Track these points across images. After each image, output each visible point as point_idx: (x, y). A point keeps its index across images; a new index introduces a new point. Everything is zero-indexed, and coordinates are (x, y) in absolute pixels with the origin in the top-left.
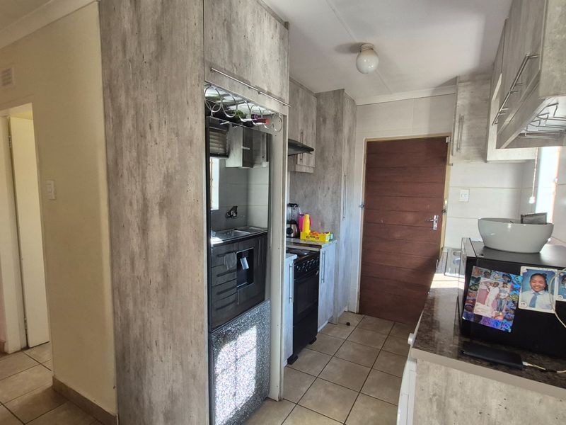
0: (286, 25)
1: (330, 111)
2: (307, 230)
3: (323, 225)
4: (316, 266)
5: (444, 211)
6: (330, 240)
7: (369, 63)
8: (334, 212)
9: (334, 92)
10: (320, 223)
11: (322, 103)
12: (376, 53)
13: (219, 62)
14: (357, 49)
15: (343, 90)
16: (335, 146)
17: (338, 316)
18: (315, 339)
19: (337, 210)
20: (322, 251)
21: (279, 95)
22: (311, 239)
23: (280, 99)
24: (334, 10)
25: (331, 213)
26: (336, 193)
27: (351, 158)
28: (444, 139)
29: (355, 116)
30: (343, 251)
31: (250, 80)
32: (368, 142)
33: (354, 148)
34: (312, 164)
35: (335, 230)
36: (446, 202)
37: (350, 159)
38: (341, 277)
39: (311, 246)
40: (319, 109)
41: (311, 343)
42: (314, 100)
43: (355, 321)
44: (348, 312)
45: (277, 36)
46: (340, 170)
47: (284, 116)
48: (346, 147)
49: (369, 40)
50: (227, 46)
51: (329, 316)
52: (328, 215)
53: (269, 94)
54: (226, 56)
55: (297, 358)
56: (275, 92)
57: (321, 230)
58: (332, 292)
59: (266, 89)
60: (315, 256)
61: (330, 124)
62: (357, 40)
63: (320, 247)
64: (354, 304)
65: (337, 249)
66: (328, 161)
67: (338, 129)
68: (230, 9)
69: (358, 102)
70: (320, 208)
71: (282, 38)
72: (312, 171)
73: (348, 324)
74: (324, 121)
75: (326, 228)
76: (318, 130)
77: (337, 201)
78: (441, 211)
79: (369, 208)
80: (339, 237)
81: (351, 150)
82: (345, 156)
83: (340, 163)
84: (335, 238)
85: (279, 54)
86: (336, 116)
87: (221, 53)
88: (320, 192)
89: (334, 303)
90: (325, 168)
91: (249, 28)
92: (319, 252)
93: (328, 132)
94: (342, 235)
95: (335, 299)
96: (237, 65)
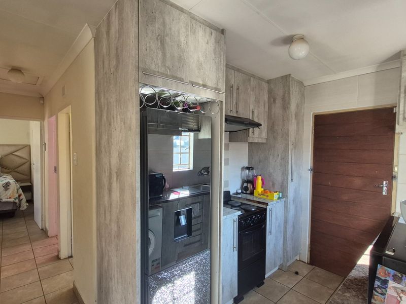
0: (223, 32)
1: (279, 92)
2: (259, 189)
3: (273, 185)
4: (263, 220)
5: (394, 177)
6: (279, 198)
7: (300, 51)
8: (283, 174)
9: (282, 77)
10: (271, 183)
11: (272, 87)
12: (306, 42)
13: (153, 67)
14: (289, 40)
15: (290, 75)
16: (283, 120)
17: (288, 264)
18: (263, 283)
19: (285, 174)
20: (268, 208)
21: (215, 86)
22: (262, 196)
23: (216, 89)
24: (258, 13)
25: (280, 175)
26: (285, 159)
28: (391, 109)
29: (303, 95)
30: (292, 207)
31: (183, 77)
32: (315, 116)
33: (303, 122)
34: (264, 135)
35: (283, 191)
36: (396, 169)
37: (298, 130)
38: (290, 230)
39: (259, 203)
40: (270, 92)
41: (258, 287)
42: (265, 85)
43: (305, 270)
44: (300, 261)
45: (213, 40)
46: (287, 140)
47: (221, 101)
48: (294, 121)
49: (299, 32)
50: (160, 55)
51: (278, 263)
52: (278, 177)
53: (204, 86)
54: (160, 62)
55: (242, 299)
57: (272, 189)
58: (281, 242)
59: (201, 83)
60: (261, 213)
61: (279, 103)
62: (287, 33)
63: (267, 204)
64: (305, 255)
65: (286, 207)
66: (277, 133)
67: (285, 106)
68: (164, 27)
69: (306, 84)
70: (271, 171)
71: (217, 42)
72: (264, 141)
73: (297, 273)
74: (274, 101)
75: (277, 187)
76: (270, 108)
77: (285, 166)
78: (391, 177)
79: (317, 171)
80: (287, 196)
81: (299, 123)
82: (293, 128)
83: (288, 135)
84: (283, 196)
85: (215, 54)
86: (284, 96)
87: (155, 60)
88: (271, 157)
89: (284, 253)
90: (275, 138)
91: (183, 39)
92: (266, 209)
93: (277, 109)
94: (291, 193)
95: (285, 250)
96: (171, 67)
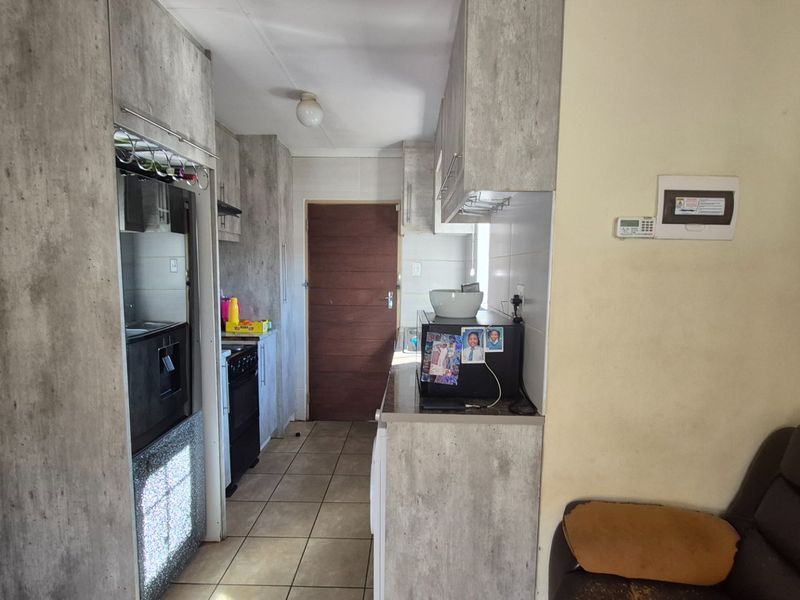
0: (208, 53)
1: (259, 159)
2: (235, 317)
3: (256, 311)
4: (254, 365)
5: (398, 287)
6: (269, 330)
7: (313, 117)
8: (271, 292)
9: (263, 137)
10: (252, 309)
11: (247, 149)
12: (318, 105)
13: (131, 99)
14: (298, 96)
15: (276, 136)
16: (269, 208)
17: (284, 427)
18: (258, 460)
19: (274, 291)
20: (260, 343)
21: (203, 143)
22: (242, 330)
23: (206, 148)
24: (272, 53)
25: (267, 293)
26: (273, 268)
27: (289, 225)
28: (394, 206)
29: (290, 169)
30: (285, 341)
31: (169, 123)
32: (309, 205)
33: (292, 210)
34: (237, 229)
35: (273, 316)
36: (399, 277)
37: (287, 227)
38: (285, 376)
39: (244, 339)
40: (243, 156)
41: (252, 467)
42: (235, 144)
43: (305, 430)
44: (296, 421)
45: (198, 68)
46: (277, 239)
47: (210, 170)
48: (283, 209)
49: (311, 90)
50: (140, 81)
51: (273, 429)
52: (263, 298)
53: (192, 141)
54: (140, 92)
55: (236, 487)
56: (199, 139)
57: (254, 318)
58: (275, 397)
59: (188, 135)
60: (252, 351)
61: (259, 178)
62: (297, 87)
63: (257, 339)
64: (302, 408)
65: (279, 342)
66: (259, 227)
67: (270, 185)
68: (142, 32)
69: (295, 153)
70: (251, 289)
71: (204, 71)
72: (237, 239)
73: (298, 435)
74: (252, 172)
75: (262, 314)
76: (243, 184)
77: (275, 279)
78: (396, 287)
79: (315, 286)
80: (279, 325)
81: (289, 214)
82: (282, 220)
83: (276, 230)
84: (274, 327)
85: (202, 90)
86: (268, 168)
87: (133, 88)
88: (250, 267)
89: (278, 412)
90: (255, 235)
91: (166, 58)
92: (256, 346)
93: (257, 187)
94: (284, 321)
95: (279, 406)
96: (153, 104)
